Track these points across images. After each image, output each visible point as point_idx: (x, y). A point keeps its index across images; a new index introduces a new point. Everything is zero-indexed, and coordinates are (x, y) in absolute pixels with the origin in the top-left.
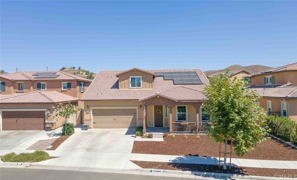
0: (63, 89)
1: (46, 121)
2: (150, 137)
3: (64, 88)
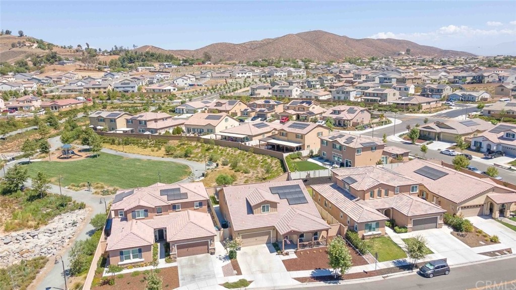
0: (195, 208)
1: (210, 248)
2: (287, 254)
3: (196, 206)
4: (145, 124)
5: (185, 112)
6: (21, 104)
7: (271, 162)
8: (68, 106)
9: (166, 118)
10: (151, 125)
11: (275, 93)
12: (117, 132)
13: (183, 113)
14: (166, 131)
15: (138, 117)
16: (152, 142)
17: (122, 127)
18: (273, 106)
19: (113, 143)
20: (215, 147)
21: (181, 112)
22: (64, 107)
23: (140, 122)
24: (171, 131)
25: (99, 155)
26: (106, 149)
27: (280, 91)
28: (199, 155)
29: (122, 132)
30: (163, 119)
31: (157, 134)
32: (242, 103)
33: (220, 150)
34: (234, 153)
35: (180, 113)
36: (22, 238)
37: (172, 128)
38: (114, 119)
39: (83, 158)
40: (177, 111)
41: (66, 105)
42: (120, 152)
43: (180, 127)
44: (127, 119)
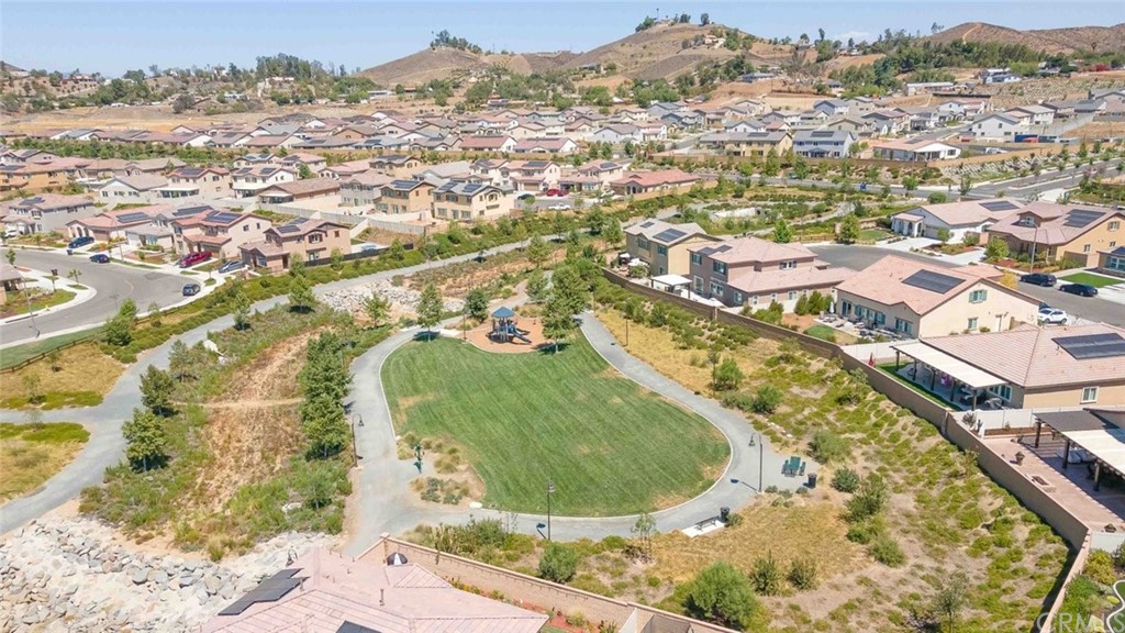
4: (725, 273)
5: (916, 233)
6: (582, 178)
7: (1029, 543)
8: (658, 188)
9: (794, 262)
10: (740, 280)
12: (656, 285)
13: (909, 234)
14: (774, 304)
16: (714, 333)
19: (629, 312)
20: (871, 396)
21: (905, 232)
22: (650, 190)
23: (716, 265)
24: (789, 309)
25: (561, 348)
28: (806, 412)
29: (663, 288)
30: (783, 264)
31: (736, 311)
32: (1122, 221)
33: (878, 413)
34: (914, 443)
35: (901, 232)
37: (799, 294)
38: (666, 248)
39: (527, 349)
40: (896, 227)
41: (654, 186)
42: (618, 348)
43: (824, 293)
44: (692, 253)
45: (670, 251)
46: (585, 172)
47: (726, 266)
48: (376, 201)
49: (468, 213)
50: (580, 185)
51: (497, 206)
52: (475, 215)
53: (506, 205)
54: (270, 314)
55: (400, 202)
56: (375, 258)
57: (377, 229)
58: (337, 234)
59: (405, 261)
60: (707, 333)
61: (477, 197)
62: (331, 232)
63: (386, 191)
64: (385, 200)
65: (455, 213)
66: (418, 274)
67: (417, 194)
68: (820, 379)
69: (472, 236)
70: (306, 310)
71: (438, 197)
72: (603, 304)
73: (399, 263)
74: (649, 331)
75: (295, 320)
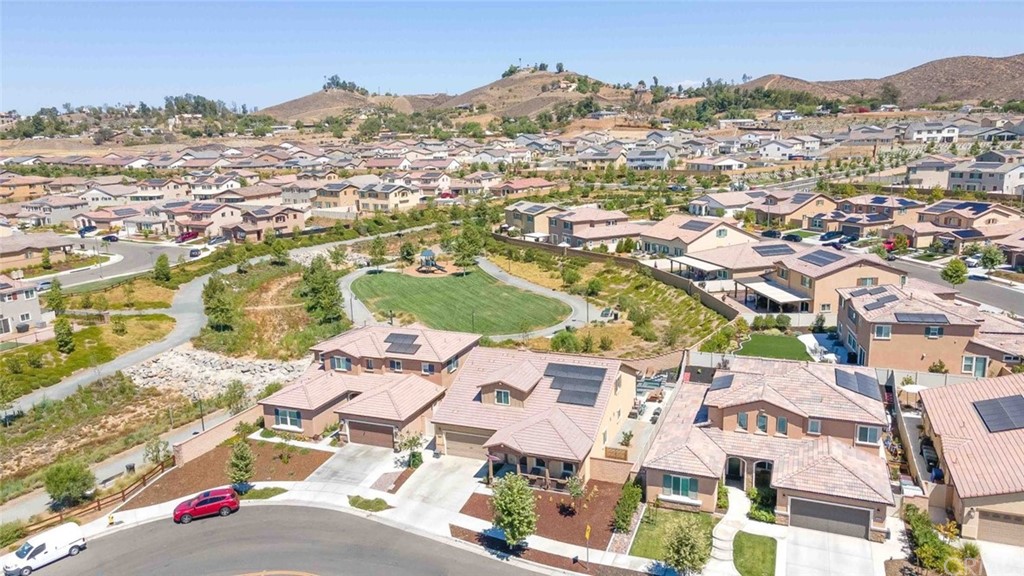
0: (423, 372)
1: (394, 441)
3: (425, 371)
4: (572, 228)
6: (468, 185)
9: (615, 221)
10: (580, 232)
11: (958, 181)
12: (527, 239)
13: (699, 213)
14: (602, 245)
15: (564, 216)
16: (565, 262)
17: (541, 231)
18: (891, 210)
19: (510, 255)
20: (654, 283)
21: (697, 212)
22: (520, 191)
23: (566, 224)
24: (612, 247)
25: (467, 274)
26: (488, 264)
27: (972, 175)
28: (617, 294)
29: (533, 240)
30: (608, 222)
31: (580, 249)
32: (825, 200)
33: (657, 290)
36: (260, 369)
37: (618, 240)
38: (533, 216)
39: (445, 275)
40: (691, 210)
41: (523, 189)
42: (504, 273)
43: (634, 239)
44: (550, 218)
45: (535, 218)
46: (470, 180)
47: (572, 224)
48: (312, 200)
49: (386, 206)
50: (467, 190)
51: (407, 201)
52: (391, 206)
53: (414, 200)
54: (258, 266)
55: (331, 199)
56: (323, 234)
57: (318, 217)
58: (295, 217)
59: (346, 236)
60: (560, 263)
61: (393, 194)
62: (291, 215)
63: (321, 192)
64: (320, 199)
65: (376, 206)
66: (356, 243)
67: (345, 193)
68: (627, 279)
69: (391, 221)
70: (283, 264)
71: (362, 195)
72: (492, 252)
73: (341, 237)
74: (523, 265)
75: (276, 269)
